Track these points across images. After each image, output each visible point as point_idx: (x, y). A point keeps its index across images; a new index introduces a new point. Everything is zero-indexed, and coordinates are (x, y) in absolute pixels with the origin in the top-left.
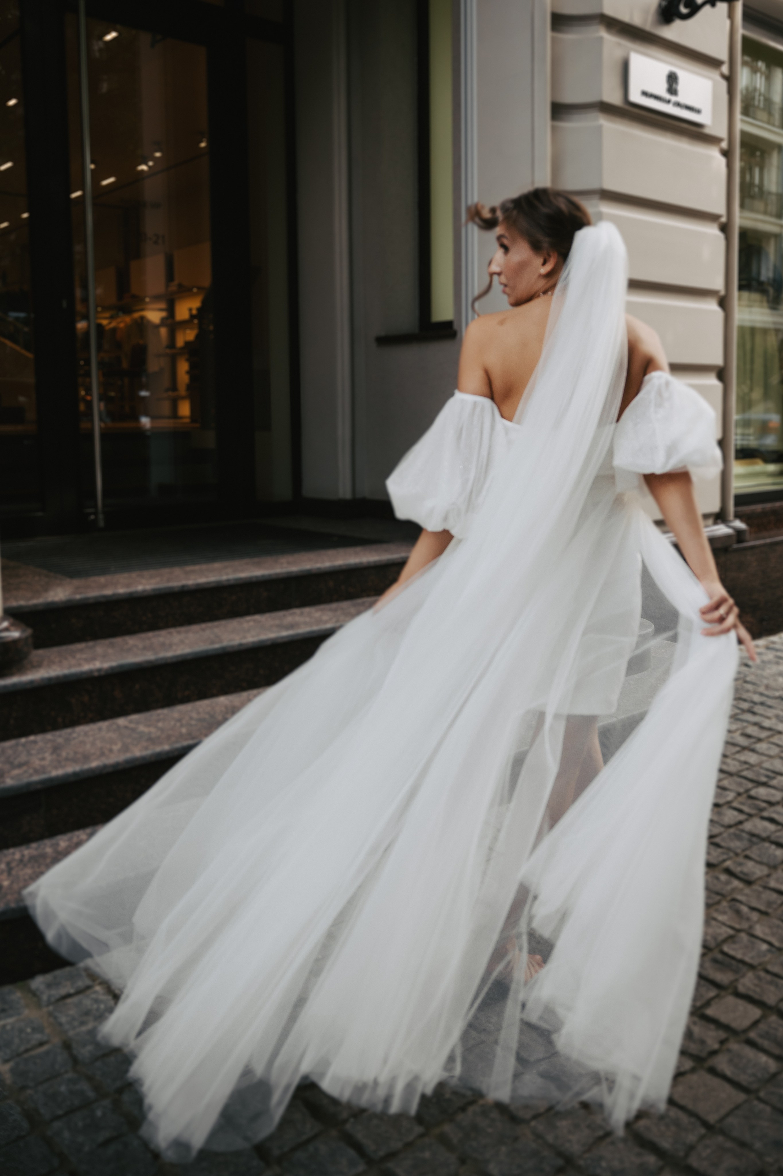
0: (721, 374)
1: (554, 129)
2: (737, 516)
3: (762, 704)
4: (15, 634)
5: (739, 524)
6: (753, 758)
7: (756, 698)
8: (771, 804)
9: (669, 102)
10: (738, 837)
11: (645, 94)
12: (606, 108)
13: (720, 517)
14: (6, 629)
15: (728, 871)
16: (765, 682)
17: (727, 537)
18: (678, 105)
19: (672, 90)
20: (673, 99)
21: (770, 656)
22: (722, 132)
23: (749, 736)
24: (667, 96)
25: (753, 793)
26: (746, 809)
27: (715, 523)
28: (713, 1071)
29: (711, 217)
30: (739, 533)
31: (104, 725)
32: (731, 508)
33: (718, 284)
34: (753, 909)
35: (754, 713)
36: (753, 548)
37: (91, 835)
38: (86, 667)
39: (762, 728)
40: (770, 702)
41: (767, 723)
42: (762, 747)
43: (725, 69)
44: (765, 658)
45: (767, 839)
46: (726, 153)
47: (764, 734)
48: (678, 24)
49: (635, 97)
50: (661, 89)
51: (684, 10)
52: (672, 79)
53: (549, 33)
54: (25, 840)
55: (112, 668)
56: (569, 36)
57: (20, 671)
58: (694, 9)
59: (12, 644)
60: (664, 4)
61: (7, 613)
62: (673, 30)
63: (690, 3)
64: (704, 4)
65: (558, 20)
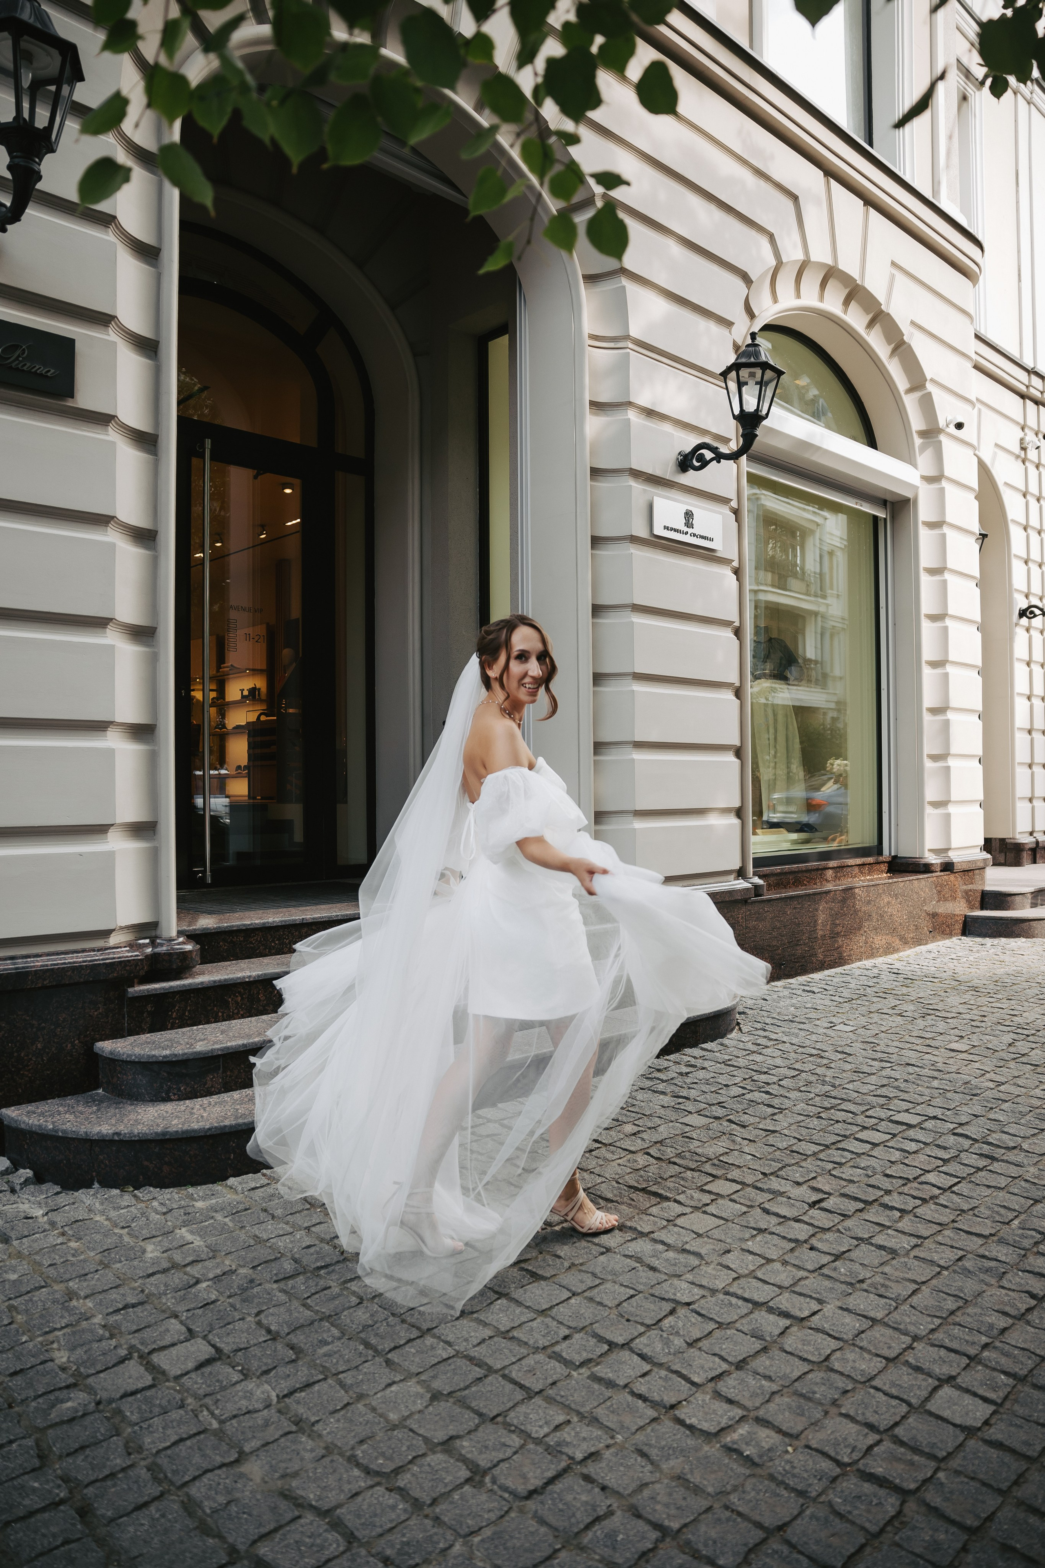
0: (738, 753)
1: (594, 557)
2: (755, 874)
4: (189, 947)
5: (757, 880)
7: (768, 1021)
8: (768, 1084)
9: (687, 533)
10: (740, 1103)
11: (666, 528)
12: (634, 539)
13: (741, 873)
14: (183, 943)
16: (778, 1010)
17: (748, 889)
18: (694, 535)
19: (689, 524)
20: (690, 531)
22: (733, 555)
24: (686, 529)
25: (755, 1078)
26: (748, 1087)
27: (737, 878)
29: (726, 623)
30: (756, 887)
31: (253, 1019)
32: (750, 869)
33: (733, 678)
35: (765, 1030)
36: (769, 901)
38: (240, 975)
41: (774, 1036)
43: (734, 504)
44: (781, 994)
46: (737, 572)
48: (691, 473)
49: (659, 531)
50: (680, 524)
51: (697, 464)
52: (689, 515)
53: (588, 482)
54: (209, 1093)
55: (258, 976)
56: (605, 485)
57: (192, 976)
58: (704, 463)
59: (184, 955)
60: (680, 458)
61: (180, 933)
62: (690, 478)
63: (701, 458)
64: (712, 460)
65: (596, 472)
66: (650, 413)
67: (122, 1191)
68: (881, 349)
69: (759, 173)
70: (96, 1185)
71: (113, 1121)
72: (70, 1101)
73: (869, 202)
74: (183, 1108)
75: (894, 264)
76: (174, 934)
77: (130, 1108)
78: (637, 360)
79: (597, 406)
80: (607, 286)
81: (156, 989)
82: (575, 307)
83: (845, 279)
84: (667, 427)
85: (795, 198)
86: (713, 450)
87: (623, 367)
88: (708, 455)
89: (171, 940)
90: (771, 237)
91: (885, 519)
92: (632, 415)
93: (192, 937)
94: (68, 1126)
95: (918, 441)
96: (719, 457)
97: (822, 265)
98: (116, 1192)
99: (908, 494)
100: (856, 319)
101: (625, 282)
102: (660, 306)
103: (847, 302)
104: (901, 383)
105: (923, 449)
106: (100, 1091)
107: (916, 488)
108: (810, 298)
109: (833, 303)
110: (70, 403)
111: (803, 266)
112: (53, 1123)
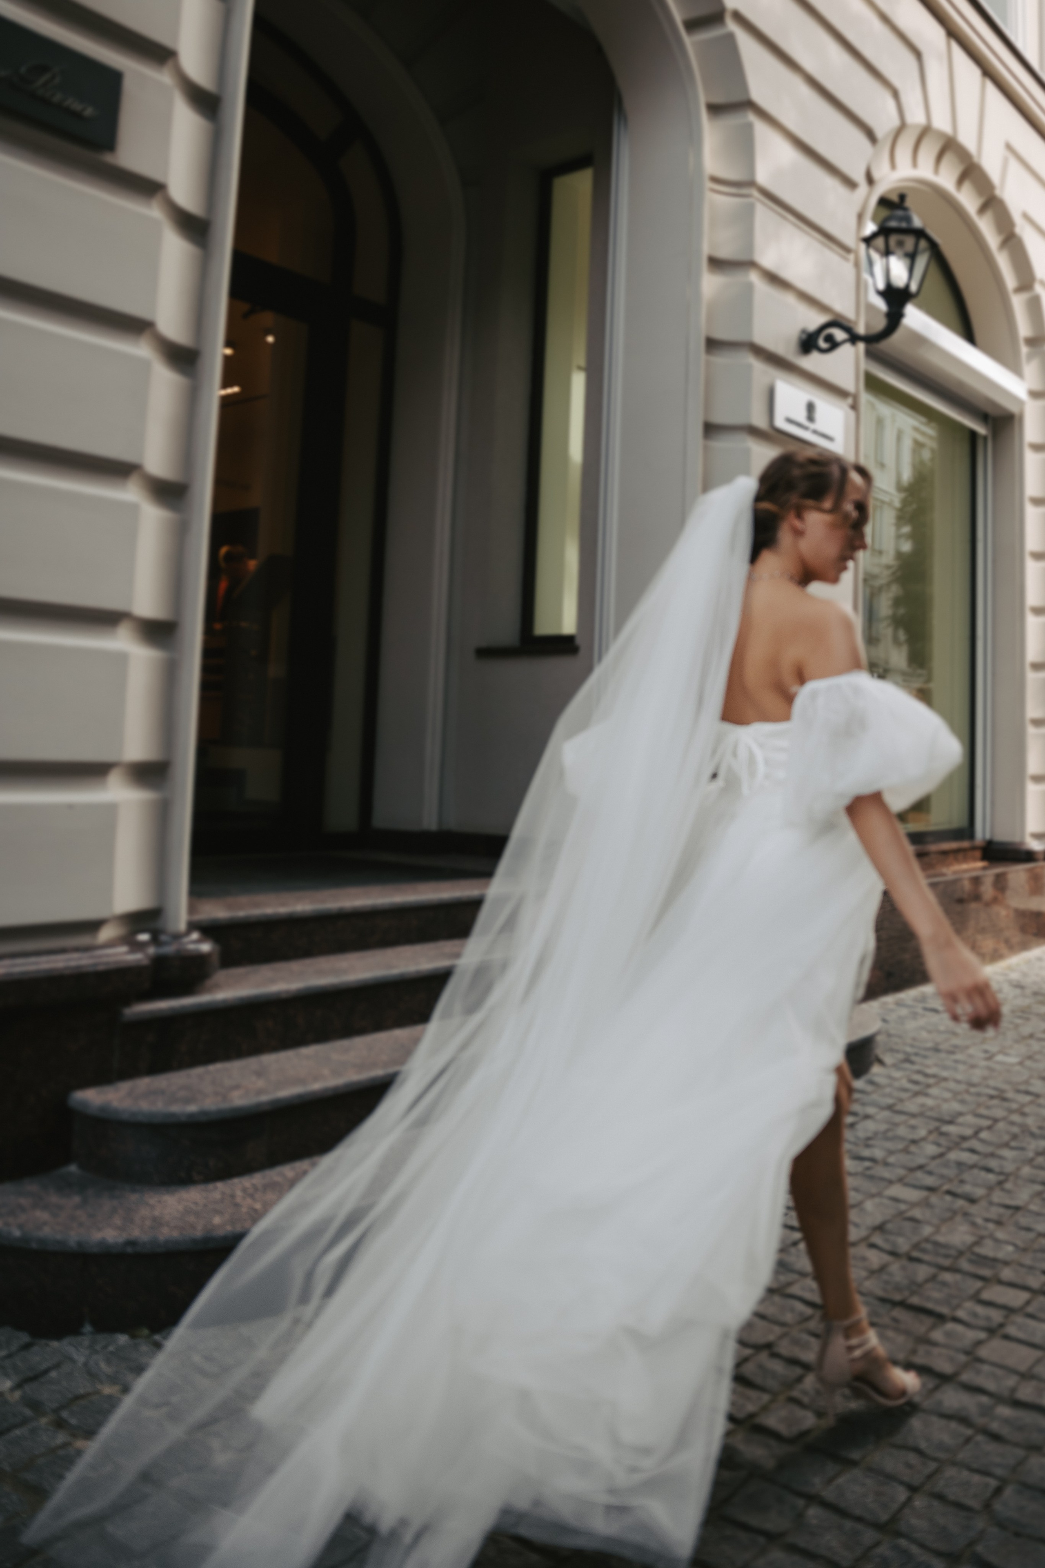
1: (706, 449)
3: (916, 1054)
4: (206, 947)
6: (930, 1102)
9: (807, 429)
11: (790, 421)
12: (753, 431)
14: (197, 941)
15: (949, 1192)
18: (815, 432)
19: (811, 417)
20: (813, 426)
21: (904, 1012)
23: (916, 1083)
24: (807, 423)
28: (1007, 1337)
34: (987, 1220)
37: (314, 1165)
39: (926, 1075)
40: (923, 1052)
41: (930, 1071)
42: (934, 1091)
43: (852, 400)
45: (973, 1166)
47: (931, 1081)
48: (815, 355)
49: (780, 423)
50: (801, 417)
51: (822, 344)
52: (811, 408)
53: (703, 356)
56: (722, 360)
57: (210, 990)
58: (833, 344)
59: (200, 959)
60: (804, 336)
61: (193, 926)
62: (813, 362)
63: (830, 339)
64: (844, 342)
65: (712, 344)
66: (773, 279)
67: (133, 1336)
68: (992, 239)
69: (885, 18)
70: (88, 1328)
71: (117, 1221)
72: (32, 1186)
73: (988, 73)
74: (217, 1195)
75: (1009, 147)
76: (182, 926)
77: (134, 1197)
78: (763, 214)
79: (716, 264)
80: (732, 121)
81: (161, 1011)
82: (695, 140)
83: (962, 154)
84: (790, 299)
85: (918, 54)
86: (847, 329)
87: (746, 217)
88: (839, 335)
89: (177, 937)
90: (896, 94)
91: (985, 438)
92: (754, 277)
93: (209, 930)
94: (46, 1232)
95: (1024, 350)
96: (854, 338)
97: (941, 134)
98: (123, 1339)
99: (1013, 408)
100: (968, 200)
101: (752, 117)
102: (786, 153)
103: (960, 181)
104: (1010, 281)
105: (1030, 357)
106: (73, 1168)
107: (1021, 403)
108: (925, 171)
109: (946, 180)
110: (108, 158)
111: (926, 131)
112: (20, 1227)
